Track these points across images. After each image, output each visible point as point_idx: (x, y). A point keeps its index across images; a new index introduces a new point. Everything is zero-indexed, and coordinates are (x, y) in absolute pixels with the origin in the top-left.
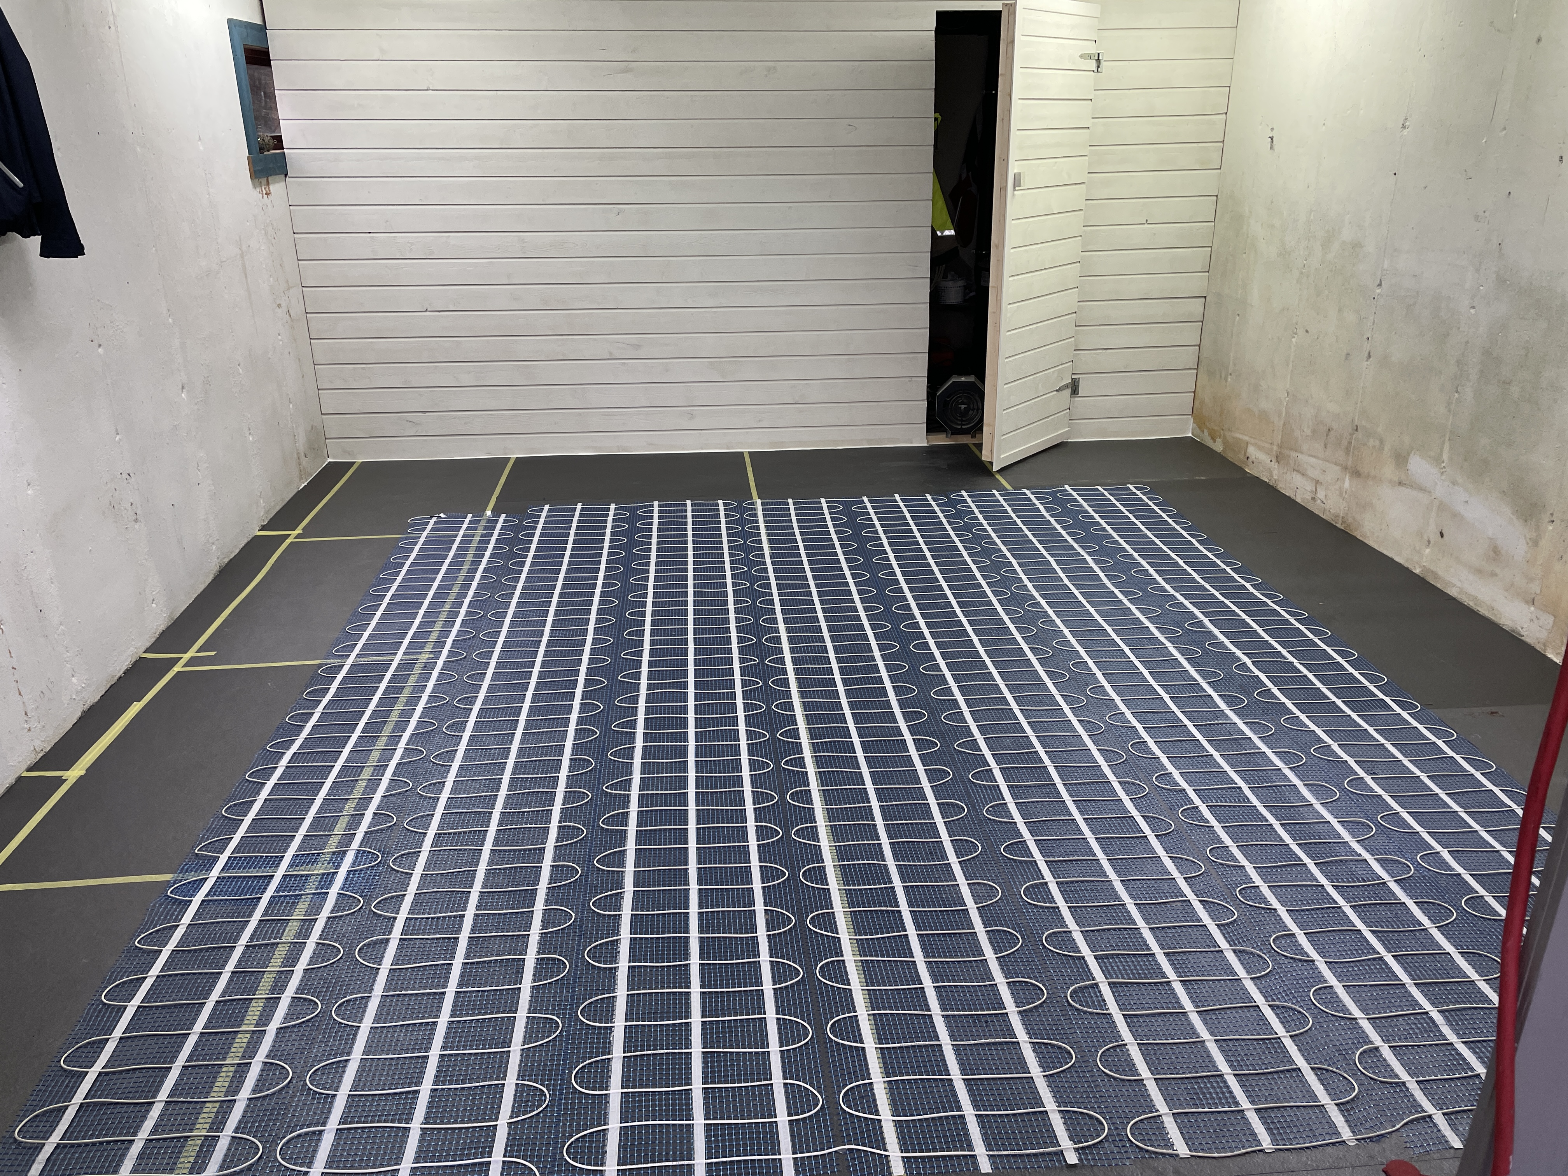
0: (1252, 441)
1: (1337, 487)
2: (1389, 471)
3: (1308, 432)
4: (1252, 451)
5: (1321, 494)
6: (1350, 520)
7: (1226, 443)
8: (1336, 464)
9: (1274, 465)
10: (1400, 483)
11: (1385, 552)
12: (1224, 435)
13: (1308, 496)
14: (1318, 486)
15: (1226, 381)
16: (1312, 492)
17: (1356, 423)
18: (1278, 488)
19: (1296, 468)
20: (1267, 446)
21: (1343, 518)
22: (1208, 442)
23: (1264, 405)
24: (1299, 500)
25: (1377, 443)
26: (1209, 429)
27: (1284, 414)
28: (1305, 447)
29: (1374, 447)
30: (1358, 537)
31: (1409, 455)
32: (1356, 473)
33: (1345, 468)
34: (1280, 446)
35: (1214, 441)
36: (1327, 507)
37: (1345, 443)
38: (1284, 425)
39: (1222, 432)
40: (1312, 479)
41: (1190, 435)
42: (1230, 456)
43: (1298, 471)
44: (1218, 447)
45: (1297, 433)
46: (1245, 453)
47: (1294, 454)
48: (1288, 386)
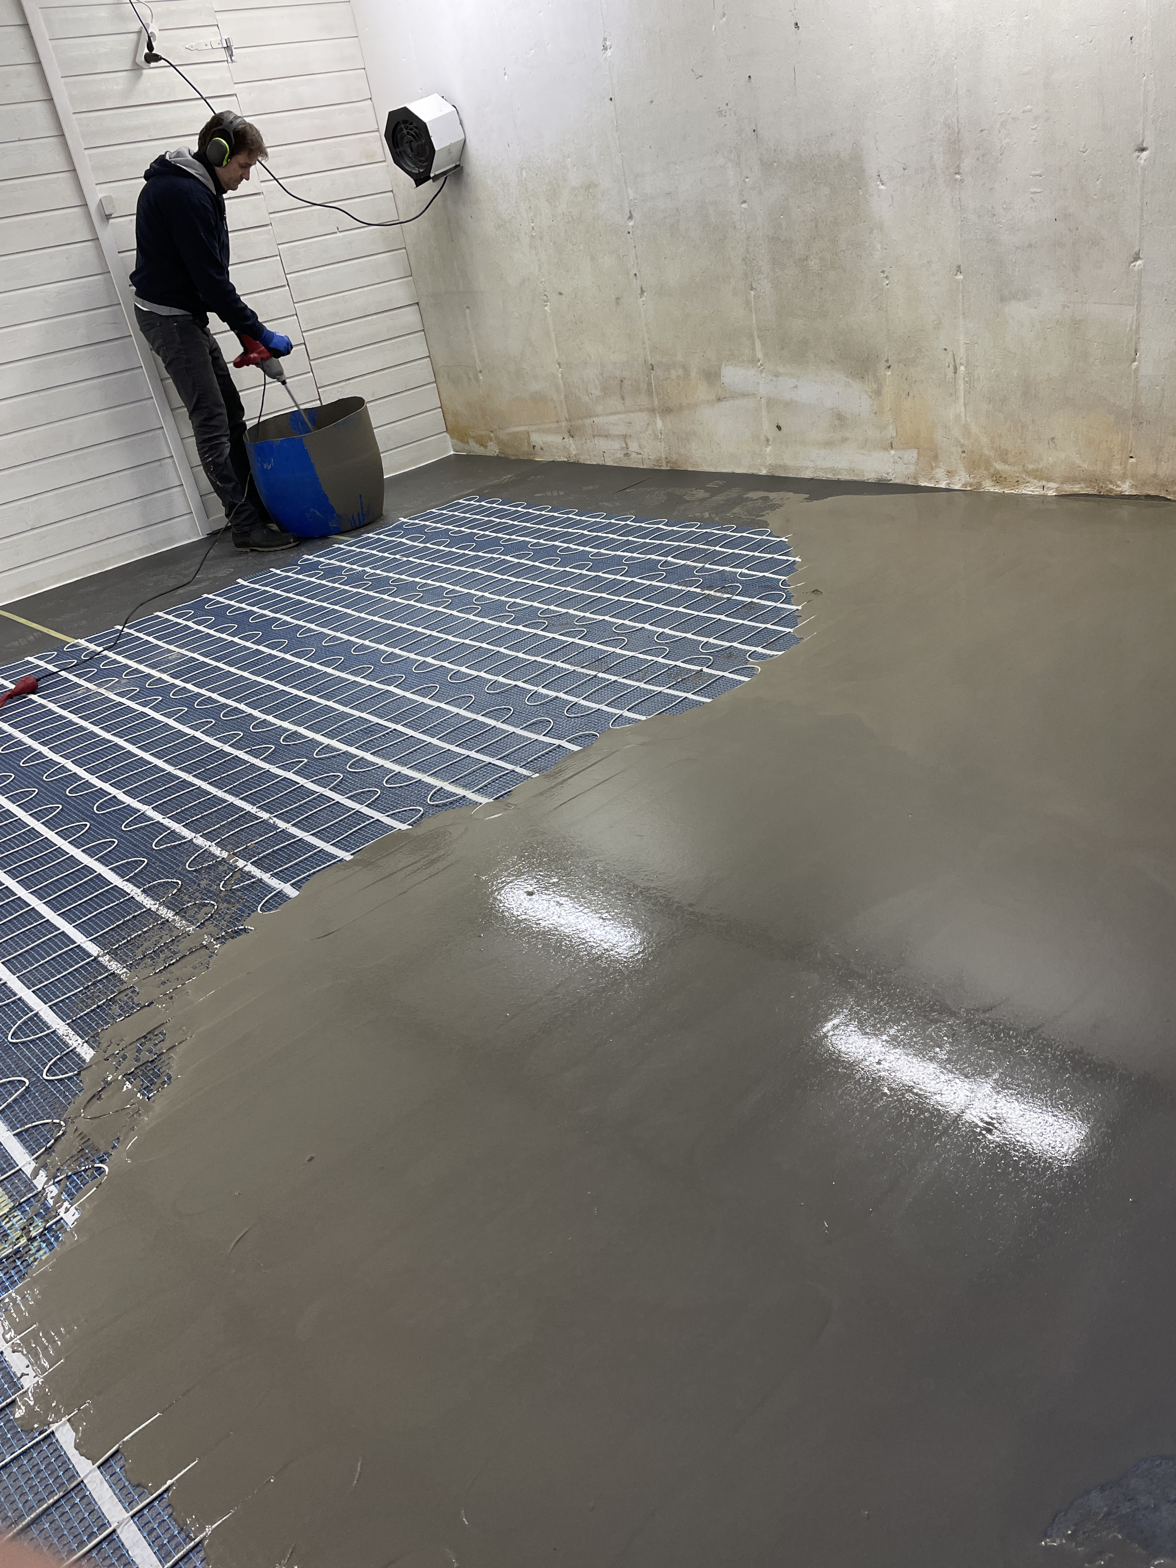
0: (534, 428)
1: (650, 432)
2: (702, 391)
3: (597, 392)
4: (537, 439)
5: (634, 447)
7: (502, 444)
8: (641, 410)
9: (569, 441)
10: (719, 400)
11: (724, 471)
12: (497, 438)
13: (620, 455)
14: (627, 440)
15: (477, 380)
16: (622, 449)
17: (650, 362)
19: (596, 433)
20: (555, 425)
21: (666, 458)
22: (478, 450)
23: (535, 387)
24: (609, 463)
25: (680, 372)
26: (473, 437)
27: (562, 387)
28: (599, 409)
29: (678, 377)
30: (690, 469)
31: (720, 369)
32: (667, 411)
33: (653, 411)
34: (568, 420)
35: (486, 447)
36: (645, 456)
37: (644, 386)
38: (566, 397)
39: (492, 435)
40: (618, 436)
41: (452, 453)
42: (511, 453)
43: (600, 436)
44: (493, 450)
45: (585, 399)
46: (529, 443)
47: (588, 421)
48: (557, 356)
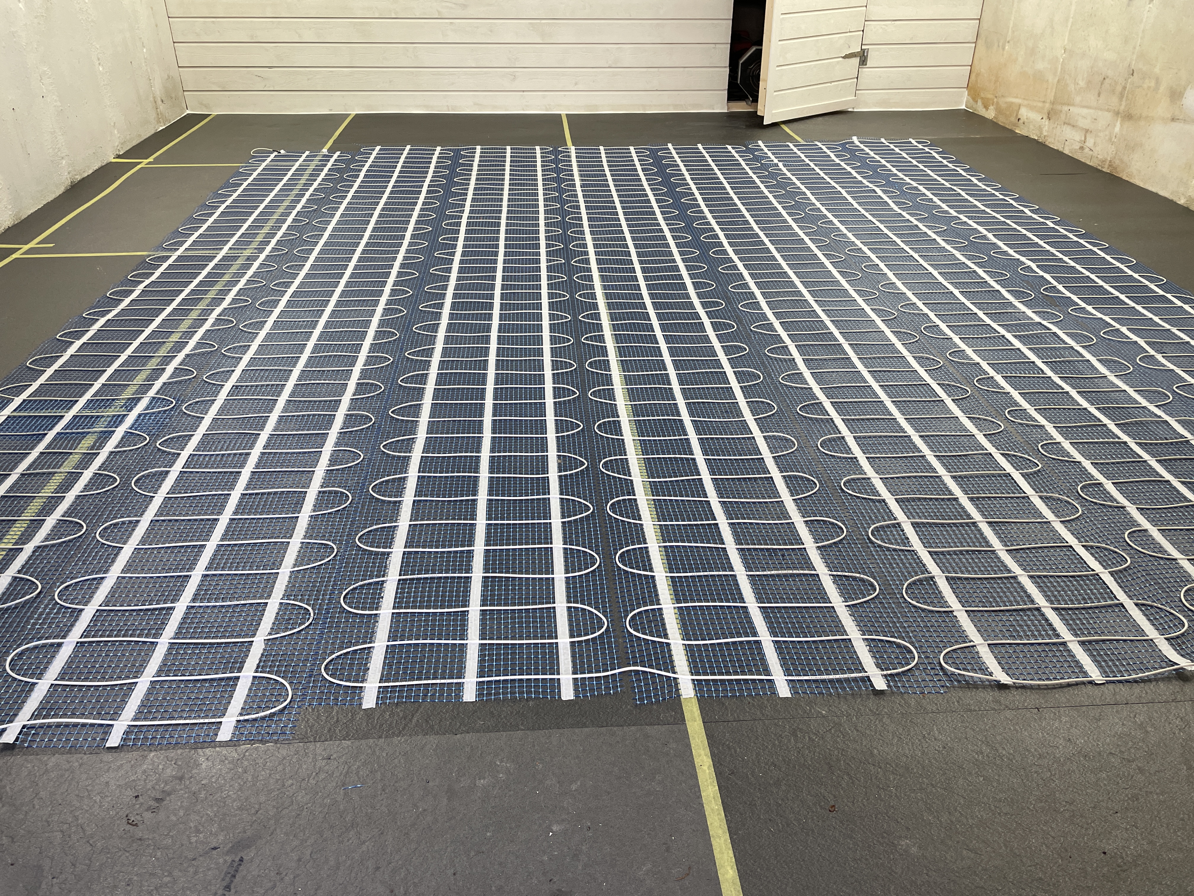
0: (1026, 102)
1: (1107, 133)
2: (1162, 108)
3: (1082, 84)
4: (1024, 113)
5: (1090, 143)
6: (1117, 162)
7: (999, 110)
8: (1108, 110)
9: (1046, 122)
10: (1173, 120)
11: (1150, 188)
12: (998, 103)
13: (1077, 146)
14: (1088, 135)
15: (1004, 49)
16: (1080, 141)
17: (1133, 67)
18: (1047, 143)
19: (1067, 121)
20: (1040, 104)
21: (1110, 161)
22: (982, 112)
23: (1040, 66)
24: (1066, 152)
25: (1153, 84)
26: (982, 98)
27: (1059, 70)
28: (1078, 99)
29: (1149, 88)
30: (1124, 178)
31: (1185, 89)
32: (1128, 117)
33: (1117, 113)
34: (1053, 103)
35: (987, 109)
36: (1095, 154)
37: (1119, 88)
38: (1058, 81)
39: (995, 100)
40: (1082, 129)
41: (963, 107)
42: (1002, 121)
43: (1069, 124)
44: (990, 114)
45: (1072, 87)
46: (1017, 115)
47: (1066, 108)
48: (1066, 42)
